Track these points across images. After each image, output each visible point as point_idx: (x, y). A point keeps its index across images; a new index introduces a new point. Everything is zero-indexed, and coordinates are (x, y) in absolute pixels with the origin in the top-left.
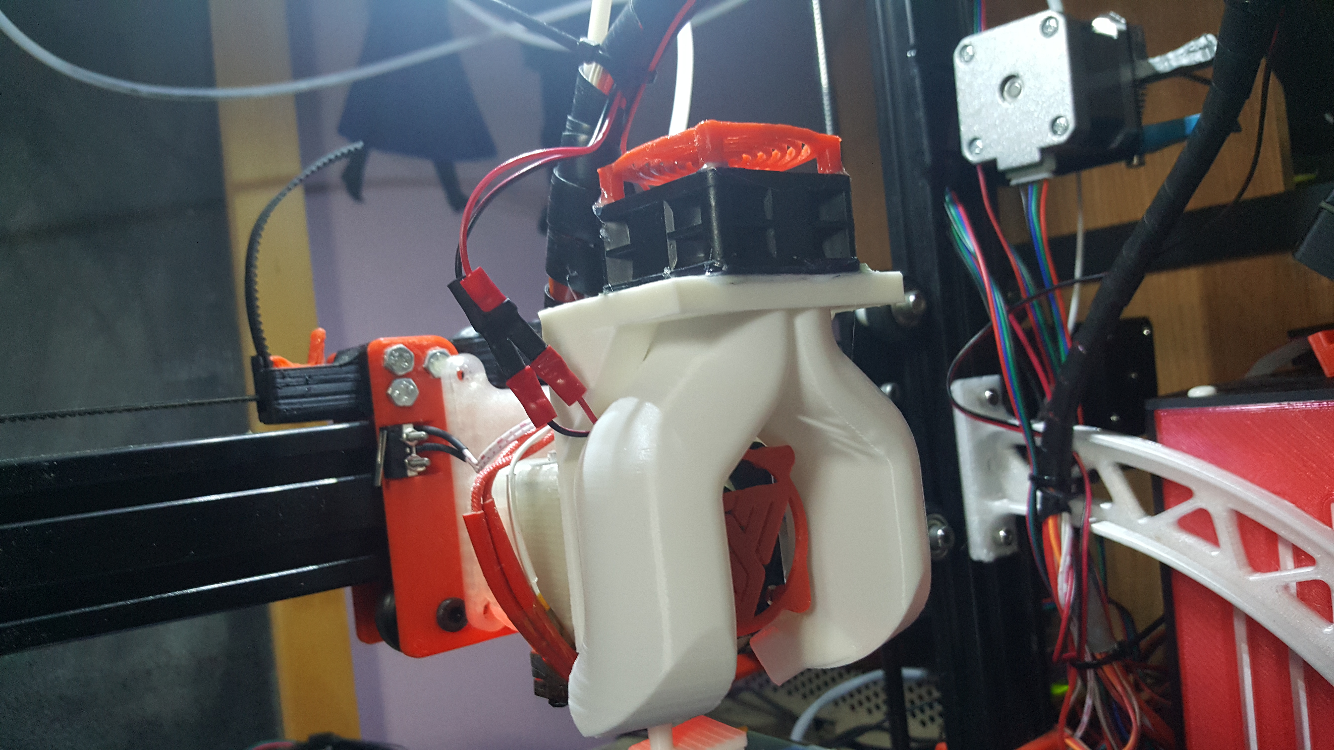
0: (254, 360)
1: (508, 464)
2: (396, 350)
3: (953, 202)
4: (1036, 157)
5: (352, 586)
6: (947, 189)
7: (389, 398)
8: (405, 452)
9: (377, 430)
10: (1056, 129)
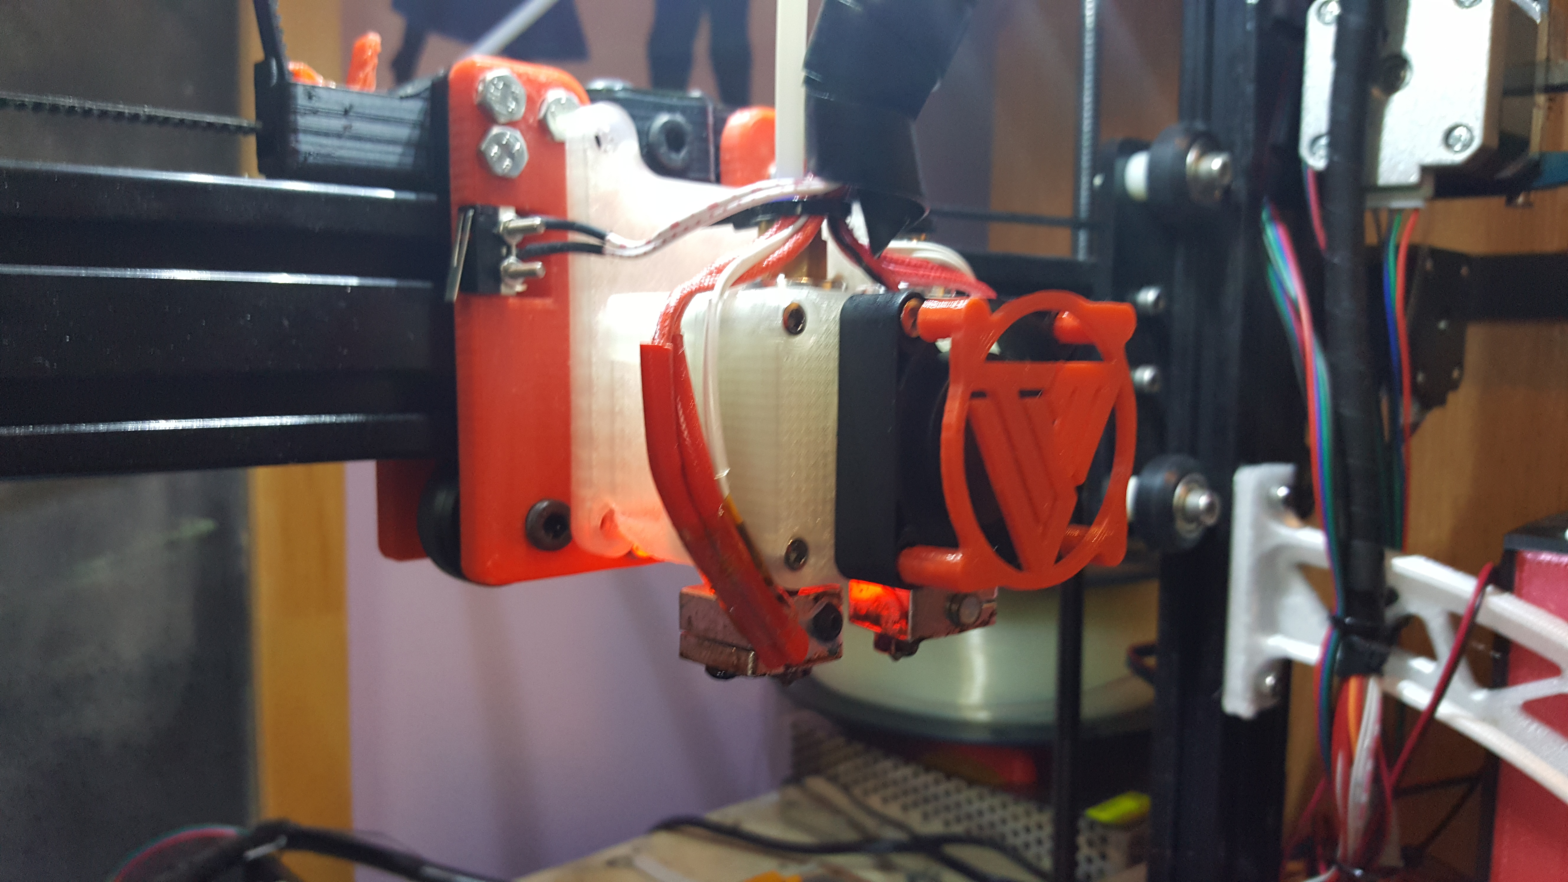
0: (262, 70)
1: (711, 288)
2: (500, 78)
3: (1273, 219)
4: (1413, 178)
5: (377, 459)
6: (1265, 199)
7: (481, 158)
8: (500, 252)
9: (454, 211)
10: (1451, 141)
